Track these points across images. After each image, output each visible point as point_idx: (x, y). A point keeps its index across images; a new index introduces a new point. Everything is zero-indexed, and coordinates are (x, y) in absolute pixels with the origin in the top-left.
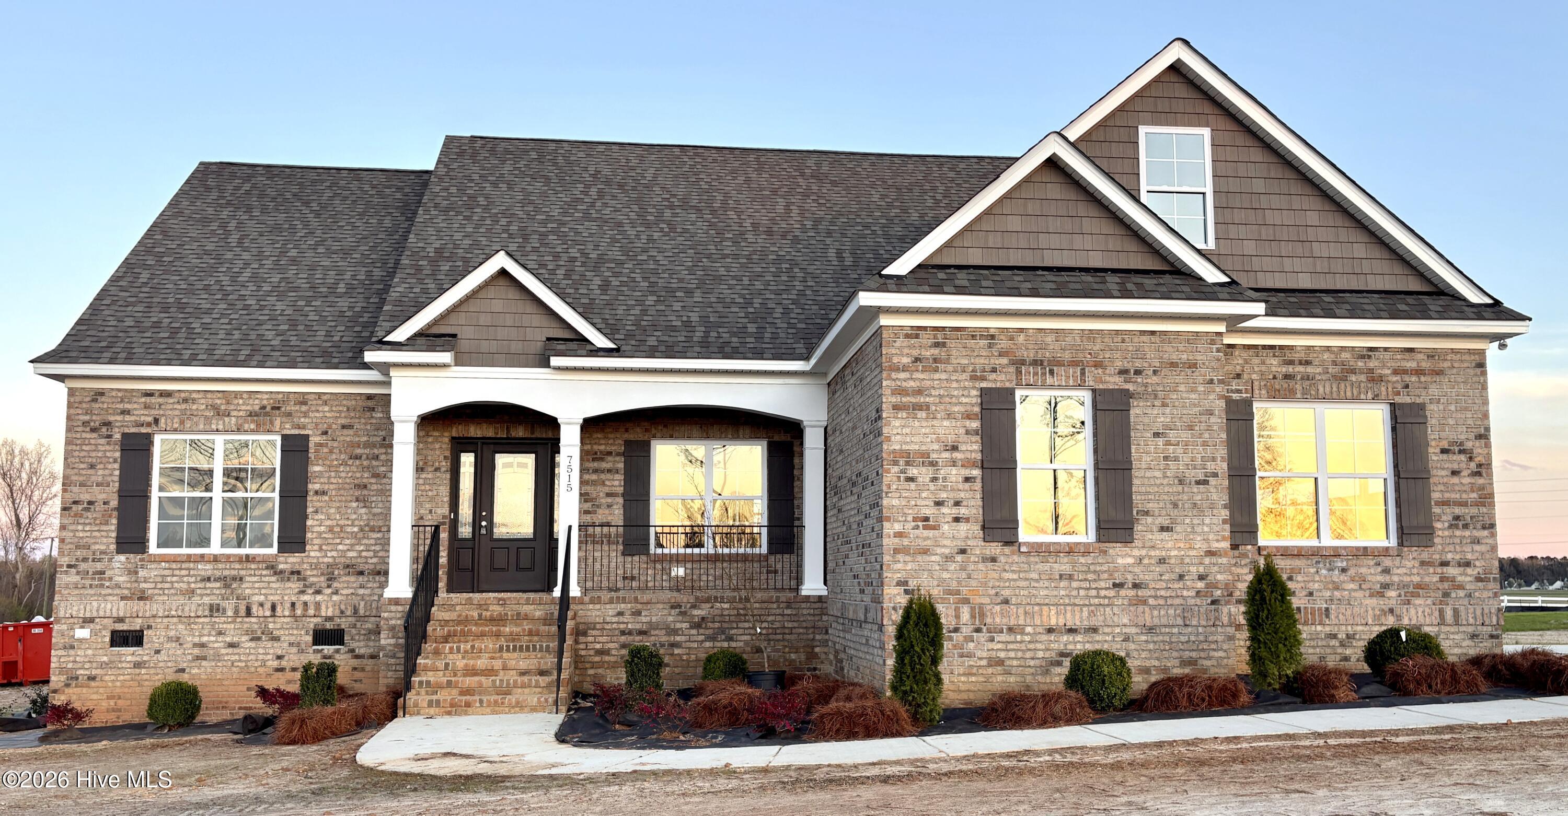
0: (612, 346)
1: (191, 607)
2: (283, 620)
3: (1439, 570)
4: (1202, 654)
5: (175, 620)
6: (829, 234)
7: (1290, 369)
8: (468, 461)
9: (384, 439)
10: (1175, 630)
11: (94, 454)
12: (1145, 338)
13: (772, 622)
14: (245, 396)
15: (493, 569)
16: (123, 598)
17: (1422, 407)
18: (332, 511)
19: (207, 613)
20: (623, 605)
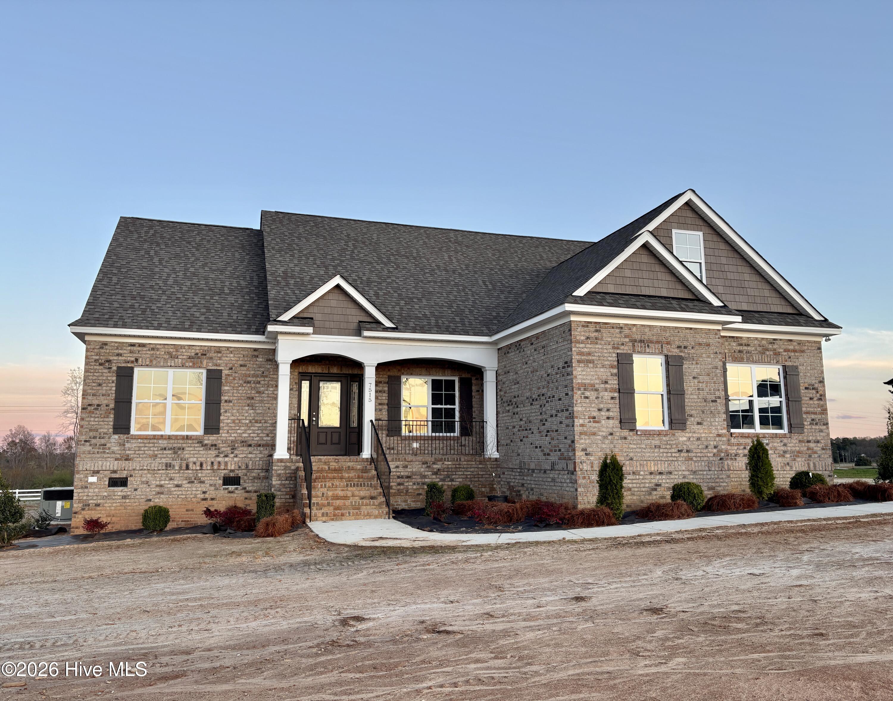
0: (393, 326)
1: (155, 465)
2: (206, 471)
3: (807, 444)
4: (717, 485)
5: (146, 472)
6: (475, 272)
7: (741, 348)
8: (306, 385)
9: (263, 373)
10: (705, 473)
11: (101, 378)
12: (688, 331)
13: (472, 472)
14: (186, 347)
15: (319, 443)
16: (116, 459)
17: (796, 367)
18: (235, 411)
19: (164, 468)
20: (398, 463)
